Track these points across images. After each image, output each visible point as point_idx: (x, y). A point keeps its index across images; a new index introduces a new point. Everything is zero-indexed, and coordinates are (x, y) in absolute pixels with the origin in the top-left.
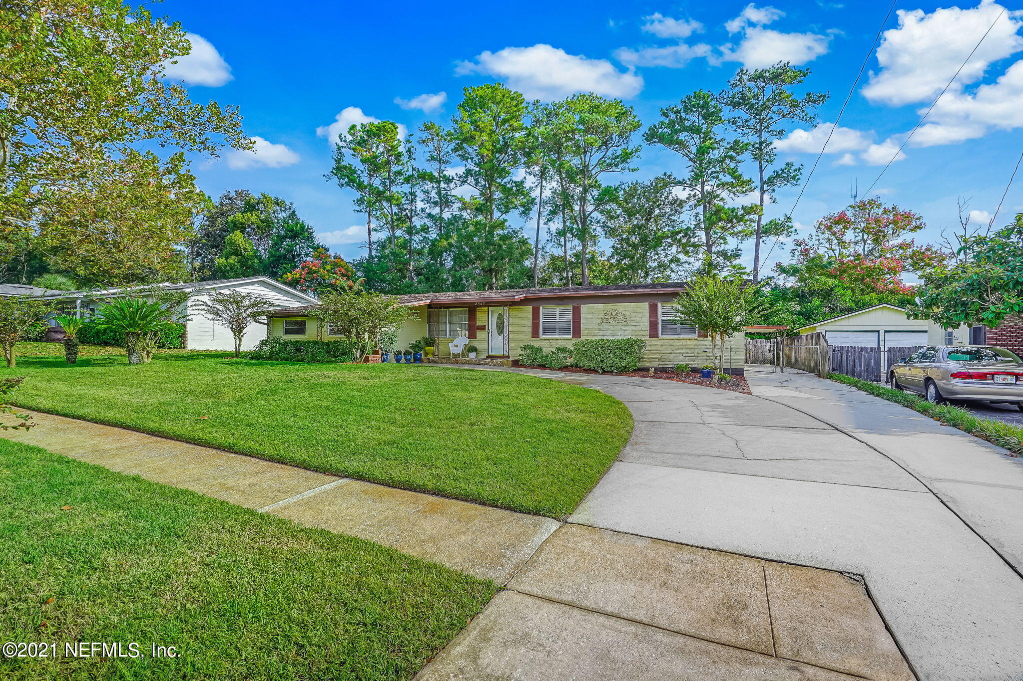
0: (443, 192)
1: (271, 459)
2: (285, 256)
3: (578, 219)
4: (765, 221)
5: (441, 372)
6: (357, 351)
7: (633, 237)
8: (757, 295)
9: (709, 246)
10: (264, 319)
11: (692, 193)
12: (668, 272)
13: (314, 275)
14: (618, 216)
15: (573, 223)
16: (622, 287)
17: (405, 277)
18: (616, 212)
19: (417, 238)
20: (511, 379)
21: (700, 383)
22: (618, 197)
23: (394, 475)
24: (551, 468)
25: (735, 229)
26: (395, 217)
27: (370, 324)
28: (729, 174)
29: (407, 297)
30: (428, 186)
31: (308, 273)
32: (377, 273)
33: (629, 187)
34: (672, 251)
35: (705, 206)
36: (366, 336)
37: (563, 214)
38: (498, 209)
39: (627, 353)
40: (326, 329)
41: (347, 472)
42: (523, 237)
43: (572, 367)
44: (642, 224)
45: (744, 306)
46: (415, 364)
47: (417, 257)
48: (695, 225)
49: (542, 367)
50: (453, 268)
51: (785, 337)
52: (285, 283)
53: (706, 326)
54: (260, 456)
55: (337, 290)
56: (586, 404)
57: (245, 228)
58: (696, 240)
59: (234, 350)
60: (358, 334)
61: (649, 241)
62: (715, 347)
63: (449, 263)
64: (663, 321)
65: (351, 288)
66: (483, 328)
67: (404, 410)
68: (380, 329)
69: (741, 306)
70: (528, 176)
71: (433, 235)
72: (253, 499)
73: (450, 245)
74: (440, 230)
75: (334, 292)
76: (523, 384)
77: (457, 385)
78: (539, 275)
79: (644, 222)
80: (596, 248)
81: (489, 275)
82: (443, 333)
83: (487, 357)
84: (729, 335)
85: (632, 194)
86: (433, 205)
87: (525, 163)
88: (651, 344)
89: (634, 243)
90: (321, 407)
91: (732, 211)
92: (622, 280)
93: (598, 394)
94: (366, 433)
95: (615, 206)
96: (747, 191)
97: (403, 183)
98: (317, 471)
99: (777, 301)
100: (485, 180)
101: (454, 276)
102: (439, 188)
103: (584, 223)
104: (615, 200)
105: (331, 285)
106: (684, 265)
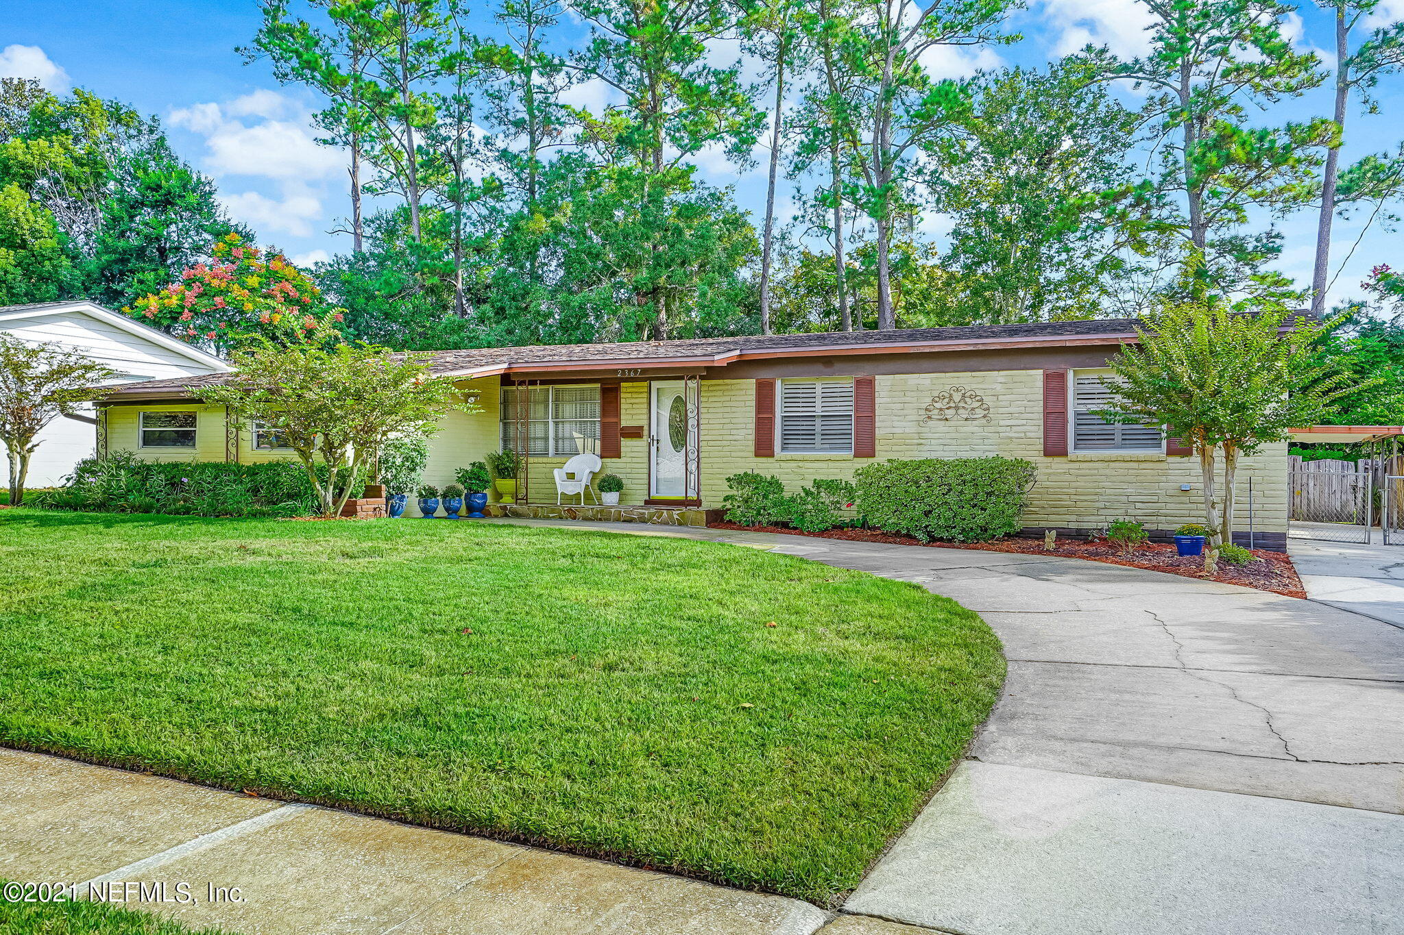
0: (538, 97)
1: (103, 760)
2: (140, 253)
3: (870, 163)
4: (1345, 161)
5: (534, 539)
6: (326, 489)
7: (1007, 208)
8: (1320, 348)
9: (1198, 227)
10: (87, 408)
11: (1158, 95)
12: (1091, 295)
13: (218, 299)
14: (970, 156)
15: (858, 175)
16: (979, 333)
17: (445, 308)
18: (963, 147)
19: (473, 211)
20: (705, 557)
21: (1172, 569)
22: (971, 109)
23: (416, 794)
24: (804, 774)
25: (1267, 184)
26: (419, 159)
27: (359, 421)
28: (1255, 42)
29: (450, 357)
30: (501, 80)
31: (201, 295)
32: (374, 297)
33: (996, 81)
34: (1102, 242)
35: (1190, 128)
36: (350, 450)
37: (834, 151)
38: (674, 140)
39: (989, 494)
40: (248, 435)
41: (298, 787)
42: (734, 208)
43: (854, 527)
44: (1029, 175)
45: (1286, 377)
46: (470, 521)
47: (474, 258)
48: (1164, 176)
49: (783, 527)
50: (562, 285)
51: (1395, 454)
52: (142, 320)
53: (1188, 426)
54: (73, 753)
55: (274, 338)
56: (890, 617)
57: (32, 178)
58: (1165, 213)
59: (8, 486)
60: (329, 448)
61: (1046, 219)
62: (1211, 479)
63: (553, 272)
64: (1078, 414)
65: (309, 333)
66: (635, 433)
67: (444, 632)
68: (384, 433)
69: (1279, 377)
70: (746, 57)
71: (514, 205)
72: (52, 862)
73: (557, 228)
74: (533, 192)
75: (268, 344)
76: (734, 569)
77: (572, 571)
78: (770, 304)
79: (1033, 170)
80: (914, 235)
81: (651, 304)
82: (539, 445)
83: (647, 502)
84: (1248, 450)
85: (1004, 101)
86: (513, 130)
87: (739, 24)
88: (1049, 471)
89: (1008, 223)
90: (234, 628)
91: (1261, 139)
92: (976, 315)
93: (917, 595)
94: (348, 690)
95: (961, 131)
96: (1301, 85)
97: (438, 73)
98: (221, 787)
99: (1374, 364)
100: (641, 68)
101: (565, 305)
102: (527, 85)
103: (883, 173)
104: (961, 115)
105: (259, 325)
106: (1134, 277)
